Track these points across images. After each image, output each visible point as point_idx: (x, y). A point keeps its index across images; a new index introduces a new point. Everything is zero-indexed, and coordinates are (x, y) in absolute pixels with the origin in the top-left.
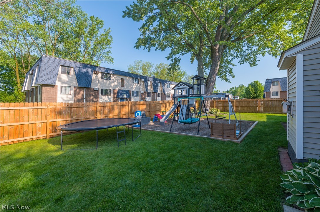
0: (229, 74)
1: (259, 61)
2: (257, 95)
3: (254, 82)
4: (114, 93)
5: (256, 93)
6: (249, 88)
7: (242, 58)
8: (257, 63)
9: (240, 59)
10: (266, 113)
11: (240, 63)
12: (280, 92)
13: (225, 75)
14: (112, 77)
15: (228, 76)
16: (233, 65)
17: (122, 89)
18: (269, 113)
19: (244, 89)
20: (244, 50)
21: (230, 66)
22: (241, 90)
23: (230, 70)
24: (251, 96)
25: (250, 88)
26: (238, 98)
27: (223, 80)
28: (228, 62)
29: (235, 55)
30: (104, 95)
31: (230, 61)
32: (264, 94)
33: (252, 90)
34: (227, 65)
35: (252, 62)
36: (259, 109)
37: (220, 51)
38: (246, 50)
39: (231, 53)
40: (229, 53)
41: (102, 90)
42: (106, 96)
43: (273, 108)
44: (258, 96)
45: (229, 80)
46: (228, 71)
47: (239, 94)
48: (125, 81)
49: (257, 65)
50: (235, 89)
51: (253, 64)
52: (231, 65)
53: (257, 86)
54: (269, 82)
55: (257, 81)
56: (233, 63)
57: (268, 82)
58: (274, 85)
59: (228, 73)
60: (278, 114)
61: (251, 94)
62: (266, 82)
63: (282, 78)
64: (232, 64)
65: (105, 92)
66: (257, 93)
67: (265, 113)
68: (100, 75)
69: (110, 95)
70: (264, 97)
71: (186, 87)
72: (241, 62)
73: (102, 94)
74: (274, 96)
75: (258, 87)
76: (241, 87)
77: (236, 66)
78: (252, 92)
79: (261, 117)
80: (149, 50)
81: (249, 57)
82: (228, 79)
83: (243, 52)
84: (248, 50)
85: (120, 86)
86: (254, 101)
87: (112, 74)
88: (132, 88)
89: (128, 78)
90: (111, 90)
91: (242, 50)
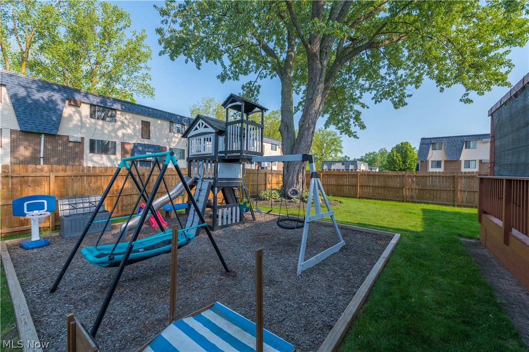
0: (354, 122)
1: (410, 96)
2: (406, 166)
3: (402, 144)
4: (124, 152)
5: (404, 162)
6: (393, 154)
7: (378, 90)
8: (406, 100)
9: (374, 92)
10: (421, 203)
11: (374, 100)
12: (445, 161)
13: (347, 124)
14: (119, 115)
15: (353, 125)
16: (363, 106)
17: (146, 142)
18: (428, 203)
19: (386, 156)
20: (383, 75)
21: (357, 107)
22: (382, 157)
23: (356, 115)
24: (396, 168)
25: (395, 153)
26: (377, 170)
27: (343, 134)
28: (354, 101)
29: (367, 86)
30: (98, 153)
31: (357, 97)
32: (418, 165)
33: (398, 158)
34: (352, 104)
35: (397, 100)
36: (406, 193)
37: (324, 58)
38: (386, 73)
39: (359, 82)
40: (357, 83)
41: (92, 142)
42: (104, 156)
43: (435, 193)
44: (408, 168)
45: (354, 134)
46: (353, 117)
47: (378, 164)
48: (152, 128)
49: (407, 104)
50: (372, 156)
51: (400, 103)
52: (360, 106)
53: (406, 152)
54: (427, 144)
55: (407, 143)
56: (362, 102)
57: (424, 144)
58: (434, 149)
59: (352, 121)
60: (445, 205)
61: (396, 163)
62: (422, 144)
63: (449, 137)
64: (360, 103)
65: (101, 147)
66: (406, 162)
67: (418, 203)
68: (85, 109)
69: (114, 153)
70: (417, 169)
71: (210, 130)
72: (377, 100)
73: (92, 150)
74: (434, 168)
75: (408, 152)
76: (383, 152)
77: (368, 108)
78: (398, 161)
79: (410, 213)
80: (199, 65)
81: (393, 88)
82: (353, 131)
83: (380, 80)
84: (389, 74)
85: (140, 137)
86: (397, 176)
87: (120, 110)
88: (169, 143)
89: (159, 122)
90: (115, 142)
91: (379, 75)
